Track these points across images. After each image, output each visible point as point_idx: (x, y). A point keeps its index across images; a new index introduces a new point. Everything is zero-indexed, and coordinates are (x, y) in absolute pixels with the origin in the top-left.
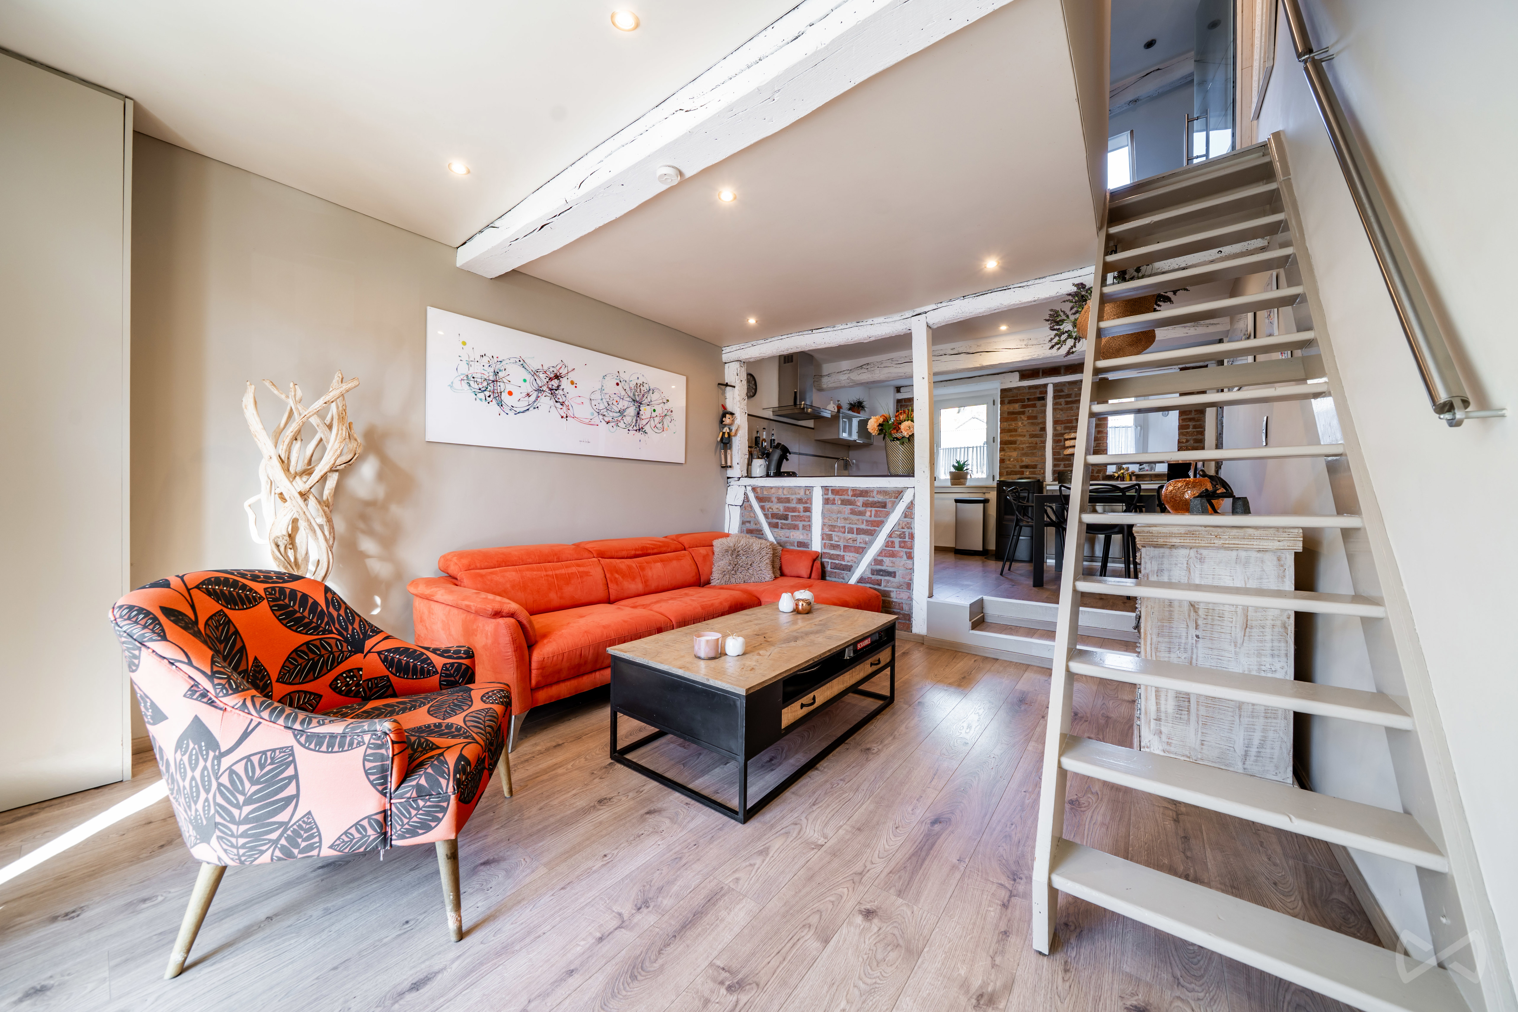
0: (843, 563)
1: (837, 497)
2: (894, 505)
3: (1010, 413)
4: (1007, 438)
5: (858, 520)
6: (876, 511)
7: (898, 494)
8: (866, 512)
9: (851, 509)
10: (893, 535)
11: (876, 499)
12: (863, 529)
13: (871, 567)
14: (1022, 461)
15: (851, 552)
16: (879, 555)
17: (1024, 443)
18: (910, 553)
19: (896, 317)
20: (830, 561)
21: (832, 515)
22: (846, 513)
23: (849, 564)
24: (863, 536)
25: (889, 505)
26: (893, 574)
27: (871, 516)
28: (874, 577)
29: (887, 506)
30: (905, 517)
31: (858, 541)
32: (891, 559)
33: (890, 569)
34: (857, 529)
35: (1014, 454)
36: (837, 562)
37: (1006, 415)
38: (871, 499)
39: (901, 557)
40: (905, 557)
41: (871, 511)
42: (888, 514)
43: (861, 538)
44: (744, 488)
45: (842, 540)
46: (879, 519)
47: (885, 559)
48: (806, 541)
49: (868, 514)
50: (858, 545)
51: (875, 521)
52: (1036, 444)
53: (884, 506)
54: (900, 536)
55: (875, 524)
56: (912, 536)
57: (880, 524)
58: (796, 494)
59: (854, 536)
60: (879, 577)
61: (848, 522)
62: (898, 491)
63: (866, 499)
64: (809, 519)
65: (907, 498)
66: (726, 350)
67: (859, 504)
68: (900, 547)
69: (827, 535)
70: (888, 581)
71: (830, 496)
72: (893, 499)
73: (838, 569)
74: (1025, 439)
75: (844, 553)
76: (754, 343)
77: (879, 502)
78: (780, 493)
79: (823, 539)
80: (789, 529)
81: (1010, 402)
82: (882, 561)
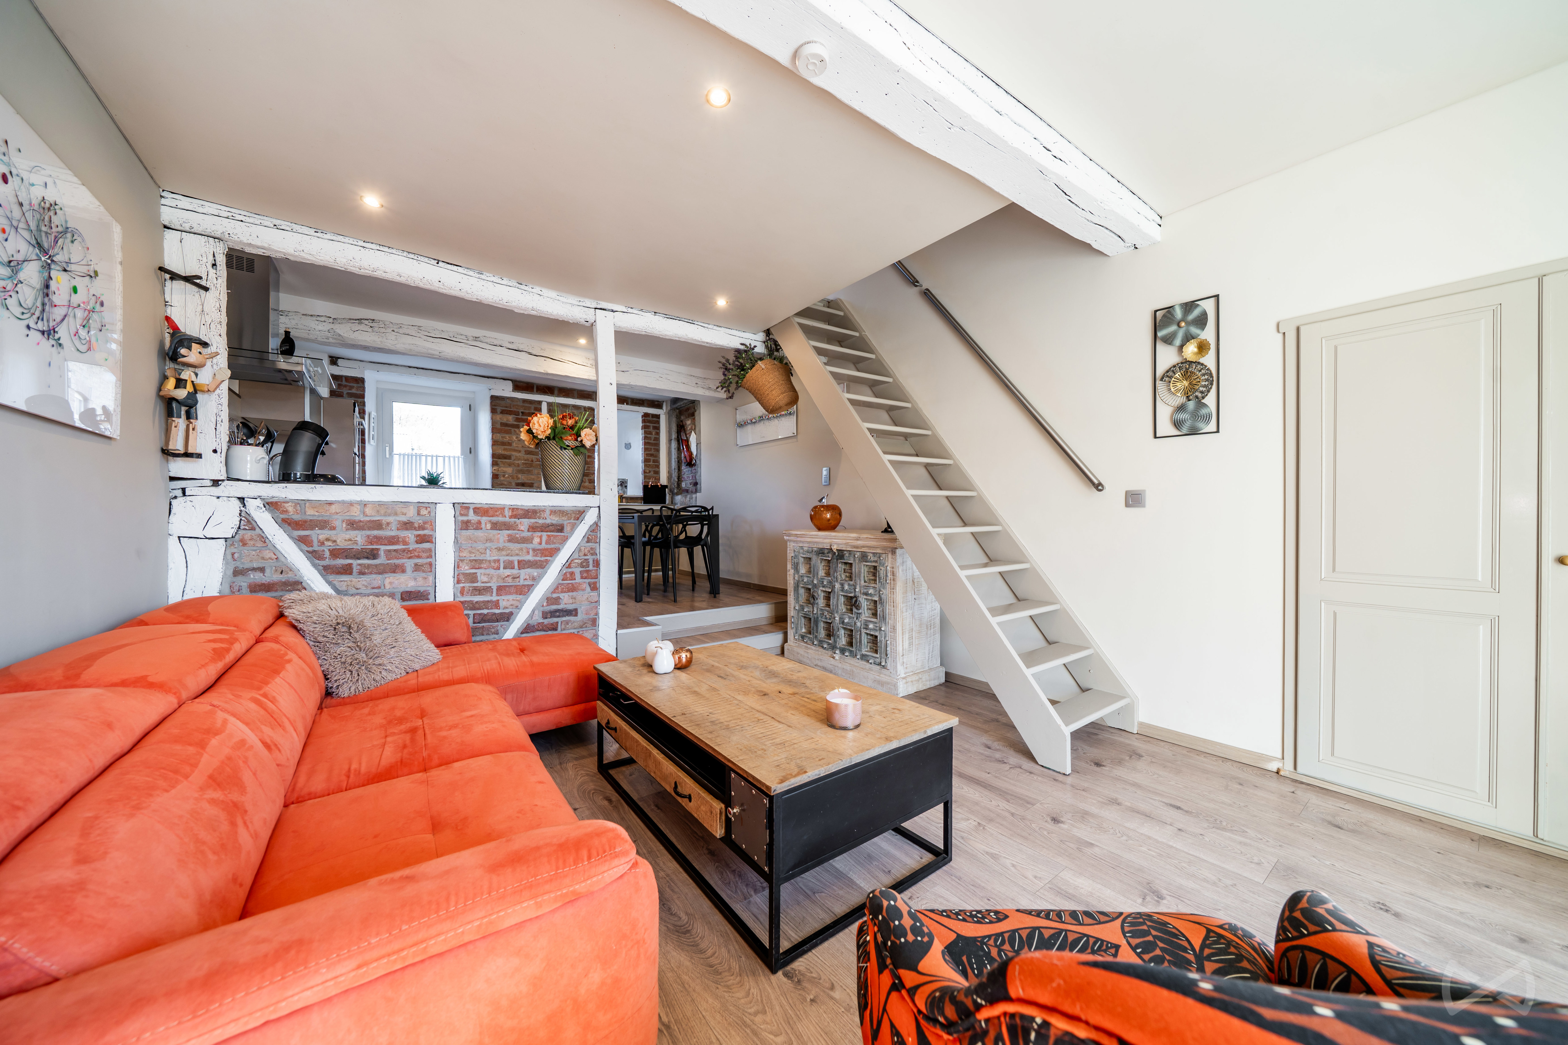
0: (497, 611)
1: (484, 520)
2: (574, 527)
3: (503, 424)
4: (500, 451)
5: (521, 549)
6: (548, 536)
7: (579, 514)
8: (533, 539)
9: (509, 536)
10: (573, 565)
11: (548, 521)
12: (529, 561)
13: (542, 609)
14: (518, 478)
15: (510, 594)
16: (554, 592)
17: (519, 459)
18: (595, 583)
19: (573, 300)
20: (471, 613)
21: (475, 545)
22: (501, 540)
23: (507, 611)
24: (529, 570)
25: (567, 529)
26: (573, 612)
27: (540, 543)
28: (546, 621)
29: (565, 530)
30: (588, 542)
31: (522, 577)
32: (570, 594)
33: (570, 607)
34: (519, 562)
35: (509, 470)
36: (485, 611)
37: (498, 426)
38: (541, 521)
39: (584, 590)
40: (588, 589)
41: (541, 537)
42: (566, 539)
43: (524, 573)
44: (237, 503)
45: (495, 579)
46: (553, 546)
47: (561, 595)
48: (422, 589)
49: (536, 540)
50: (522, 582)
51: (546, 549)
52: (532, 461)
53: (560, 529)
54: (581, 565)
55: (547, 553)
56: (597, 564)
57: (553, 552)
58: (396, 514)
59: (515, 572)
60: (555, 620)
61: (504, 553)
62: (579, 511)
63: (533, 521)
64: (431, 554)
65: (590, 518)
66: (169, 199)
67: (522, 528)
68: (582, 578)
69: (465, 574)
70: (567, 623)
71: (472, 517)
72: (572, 521)
73: (489, 621)
74: (520, 454)
75: (498, 598)
76: (284, 224)
77: (552, 525)
78: (356, 514)
79: (458, 582)
80: (380, 573)
81: (502, 412)
82: (559, 598)
